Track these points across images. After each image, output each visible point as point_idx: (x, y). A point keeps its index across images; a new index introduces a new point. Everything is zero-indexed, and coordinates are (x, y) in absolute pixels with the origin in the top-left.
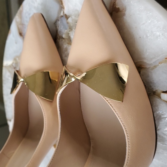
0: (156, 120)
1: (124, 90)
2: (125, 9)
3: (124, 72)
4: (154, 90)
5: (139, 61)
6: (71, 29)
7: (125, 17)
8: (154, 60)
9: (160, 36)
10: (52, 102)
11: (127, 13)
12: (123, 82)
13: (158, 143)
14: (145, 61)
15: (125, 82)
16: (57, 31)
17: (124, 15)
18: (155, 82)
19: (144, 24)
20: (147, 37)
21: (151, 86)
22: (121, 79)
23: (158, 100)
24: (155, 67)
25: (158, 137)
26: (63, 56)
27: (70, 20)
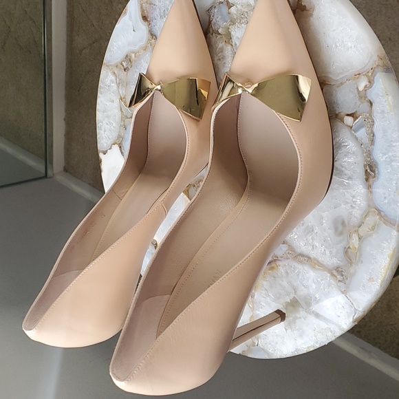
0: (334, 148)
1: (303, 108)
2: (313, 8)
3: (305, 87)
4: (337, 113)
5: (323, 75)
6: (233, 22)
7: (311, 19)
8: (341, 76)
9: (351, 47)
10: (199, 121)
11: (315, 13)
12: (303, 99)
13: (333, 176)
14: (330, 76)
15: (305, 100)
16: (210, 22)
17: (311, 15)
18: (339, 102)
19: (334, 30)
20: (336, 46)
21: (333, 107)
22: (301, 95)
23: (340, 124)
24: (342, 84)
25: (335, 168)
26: (216, 59)
27: (233, 10)
